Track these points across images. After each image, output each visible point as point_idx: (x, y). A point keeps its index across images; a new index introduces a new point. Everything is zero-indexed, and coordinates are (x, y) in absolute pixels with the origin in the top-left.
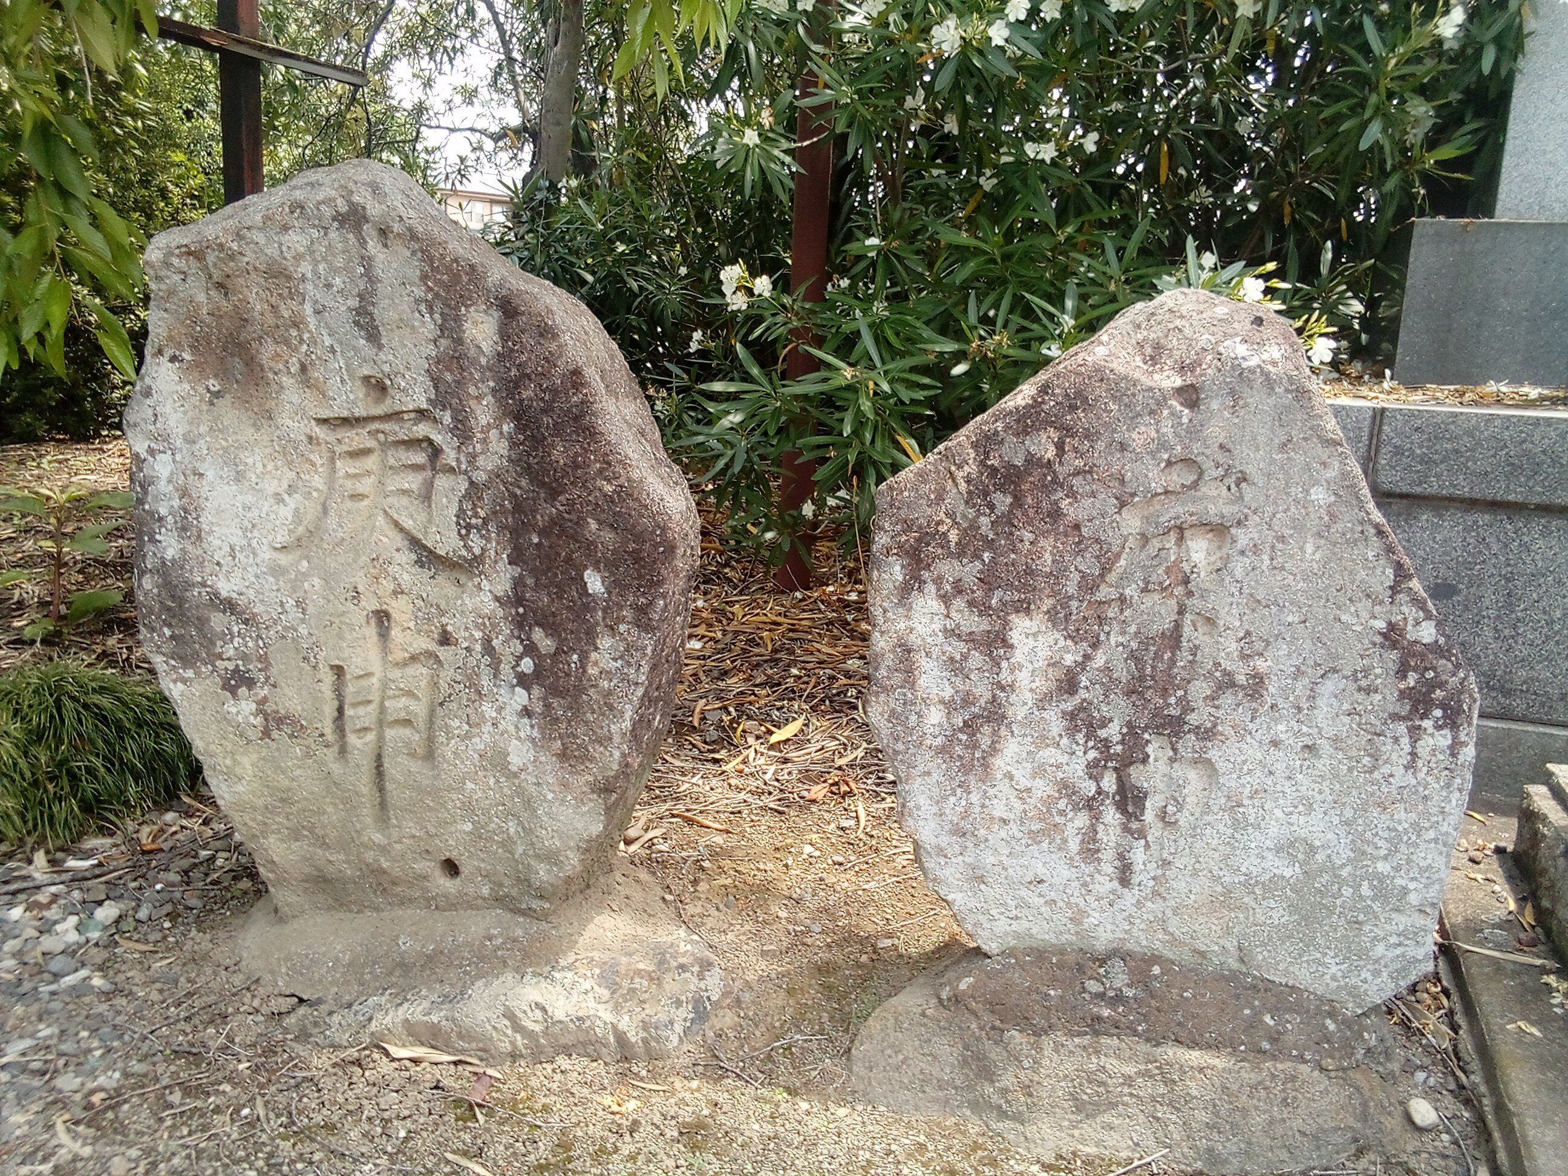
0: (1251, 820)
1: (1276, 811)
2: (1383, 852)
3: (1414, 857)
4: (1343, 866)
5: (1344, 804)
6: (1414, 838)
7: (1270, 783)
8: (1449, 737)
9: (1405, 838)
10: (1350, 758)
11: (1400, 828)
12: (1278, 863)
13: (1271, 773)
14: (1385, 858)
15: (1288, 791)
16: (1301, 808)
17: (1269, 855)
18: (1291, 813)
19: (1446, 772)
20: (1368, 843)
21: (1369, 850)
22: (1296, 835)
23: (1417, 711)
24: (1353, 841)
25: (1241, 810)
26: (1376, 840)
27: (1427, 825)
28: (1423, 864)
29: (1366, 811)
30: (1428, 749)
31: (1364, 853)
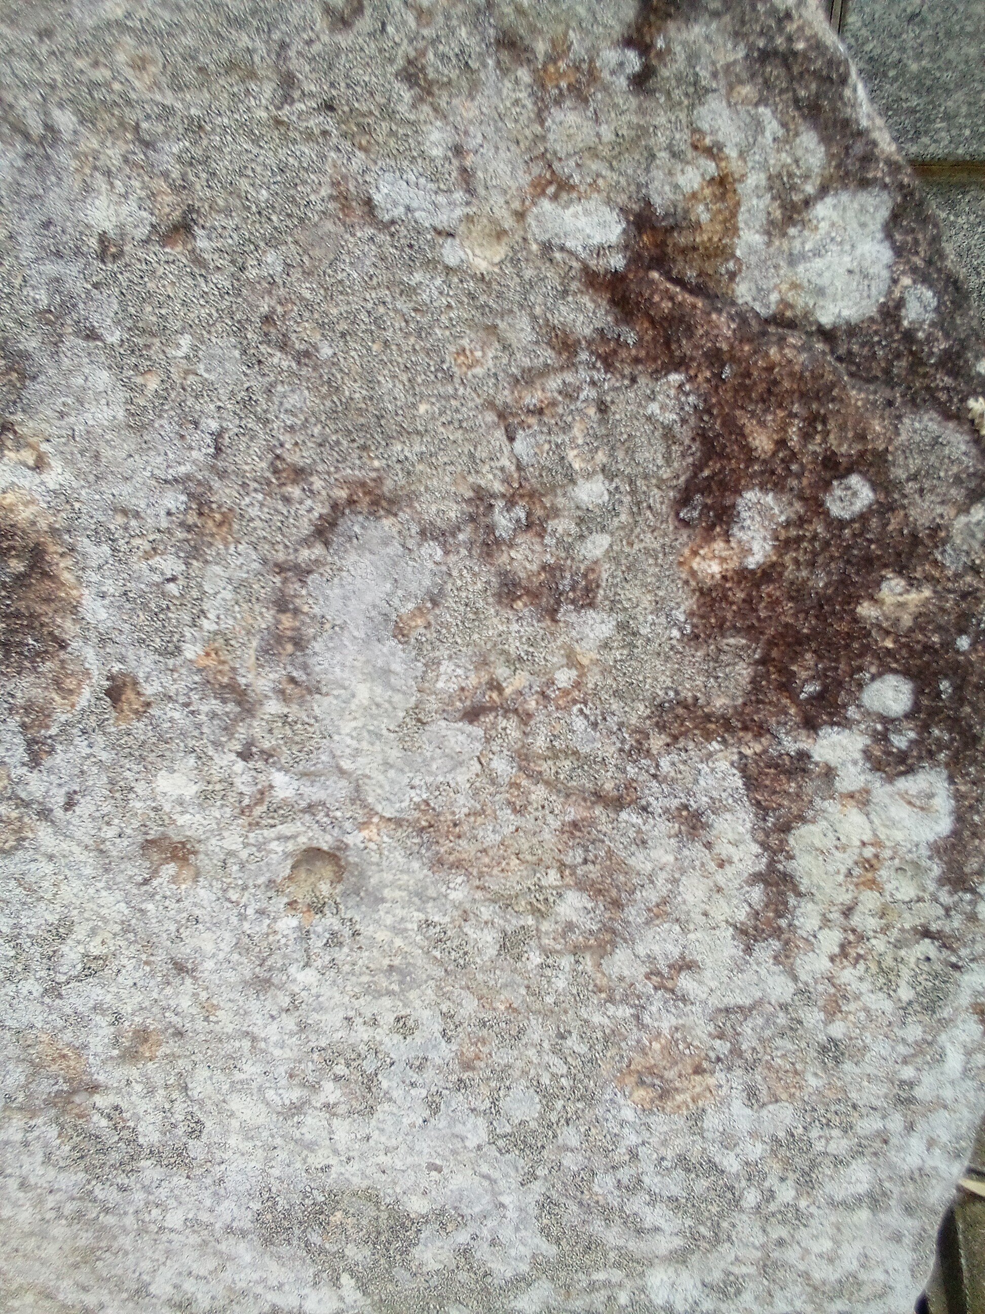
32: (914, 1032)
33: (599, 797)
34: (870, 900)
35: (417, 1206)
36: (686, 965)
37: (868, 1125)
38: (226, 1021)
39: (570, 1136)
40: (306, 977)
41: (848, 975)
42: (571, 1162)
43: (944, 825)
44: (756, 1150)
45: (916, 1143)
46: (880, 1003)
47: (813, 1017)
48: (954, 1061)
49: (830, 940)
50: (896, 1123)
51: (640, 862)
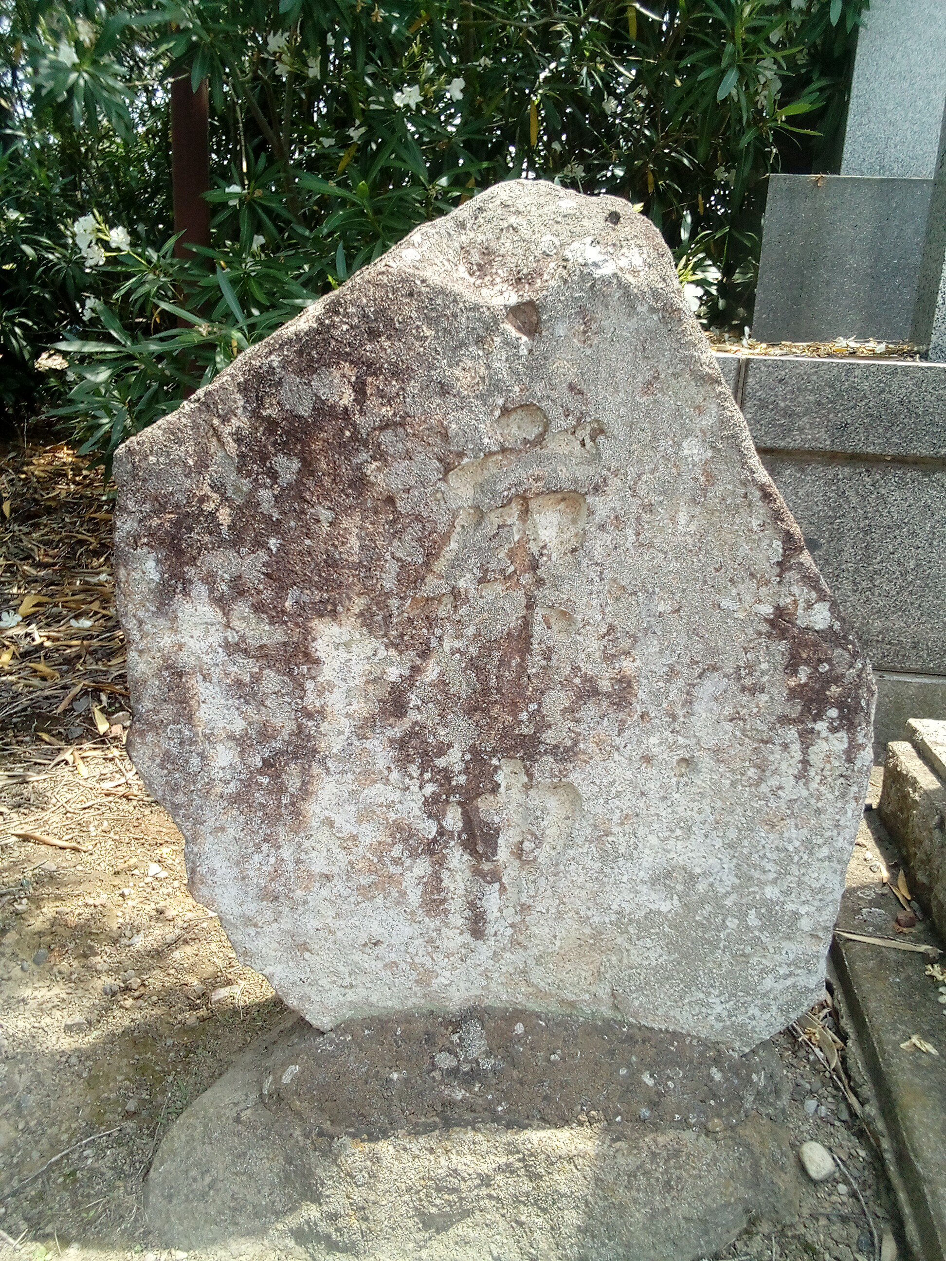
0: (622, 850)
1: (650, 837)
2: (772, 876)
3: (806, 879)
4: (728, 893)
5: (727, 824)
6: (805, 857)
7: (642, 805)
8: (846, 740)
9: (796, 859)
10: (734, 771)
11: (791, 848)
12: (654, 896)
13: (643, 794)
14: (774, 882)
15: (664, 814)
16: (678, 832)
17: (644, 889)
18: (667, 839)
19: (842, 780)
20: (755, 866)
21: (757, 875)
22: (674, 863)
23: (809, 712)
24: (738, 866)
25: (610, 839)
26: (764, 863)
27: (820, 841)
28: (816, 885)
29: (752, 830)
30: (822, 755)
31: (750, 878)
32: (839, 805)
33: (762, 741)
34: (828, 766)
35: (698, 870)
36: (780, 788)
37: (828, 834)
38: (652, 810)
39: (746, 843)
40: (677, 796)
41: (822, 788)
42: (745, 851)
43: (846, 745)
44: (797, 844)
45: (840, 839)
46: (830, 796)
47: (813, 801)
48: (850, 813)
49: (818, 779)
50: (835, 833)
51: (771, 758)
